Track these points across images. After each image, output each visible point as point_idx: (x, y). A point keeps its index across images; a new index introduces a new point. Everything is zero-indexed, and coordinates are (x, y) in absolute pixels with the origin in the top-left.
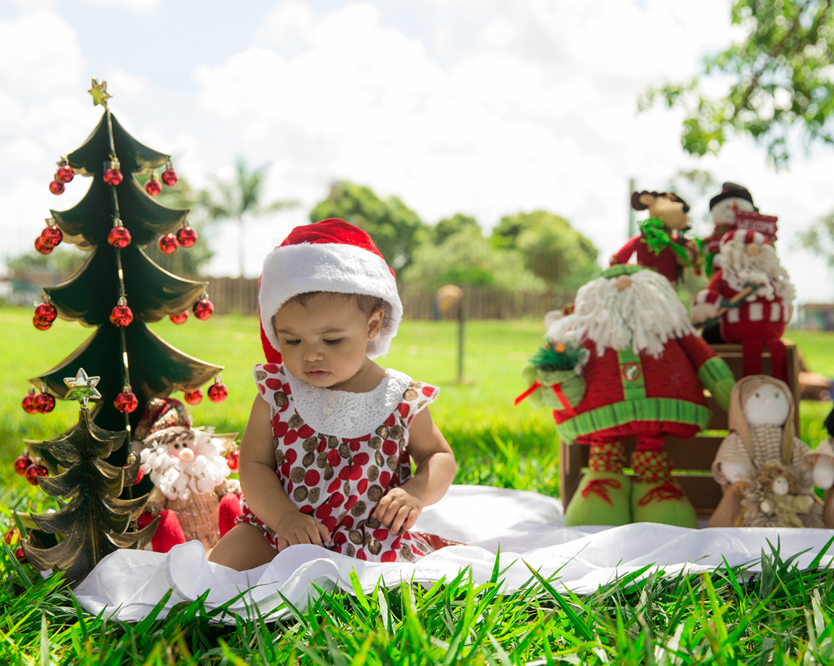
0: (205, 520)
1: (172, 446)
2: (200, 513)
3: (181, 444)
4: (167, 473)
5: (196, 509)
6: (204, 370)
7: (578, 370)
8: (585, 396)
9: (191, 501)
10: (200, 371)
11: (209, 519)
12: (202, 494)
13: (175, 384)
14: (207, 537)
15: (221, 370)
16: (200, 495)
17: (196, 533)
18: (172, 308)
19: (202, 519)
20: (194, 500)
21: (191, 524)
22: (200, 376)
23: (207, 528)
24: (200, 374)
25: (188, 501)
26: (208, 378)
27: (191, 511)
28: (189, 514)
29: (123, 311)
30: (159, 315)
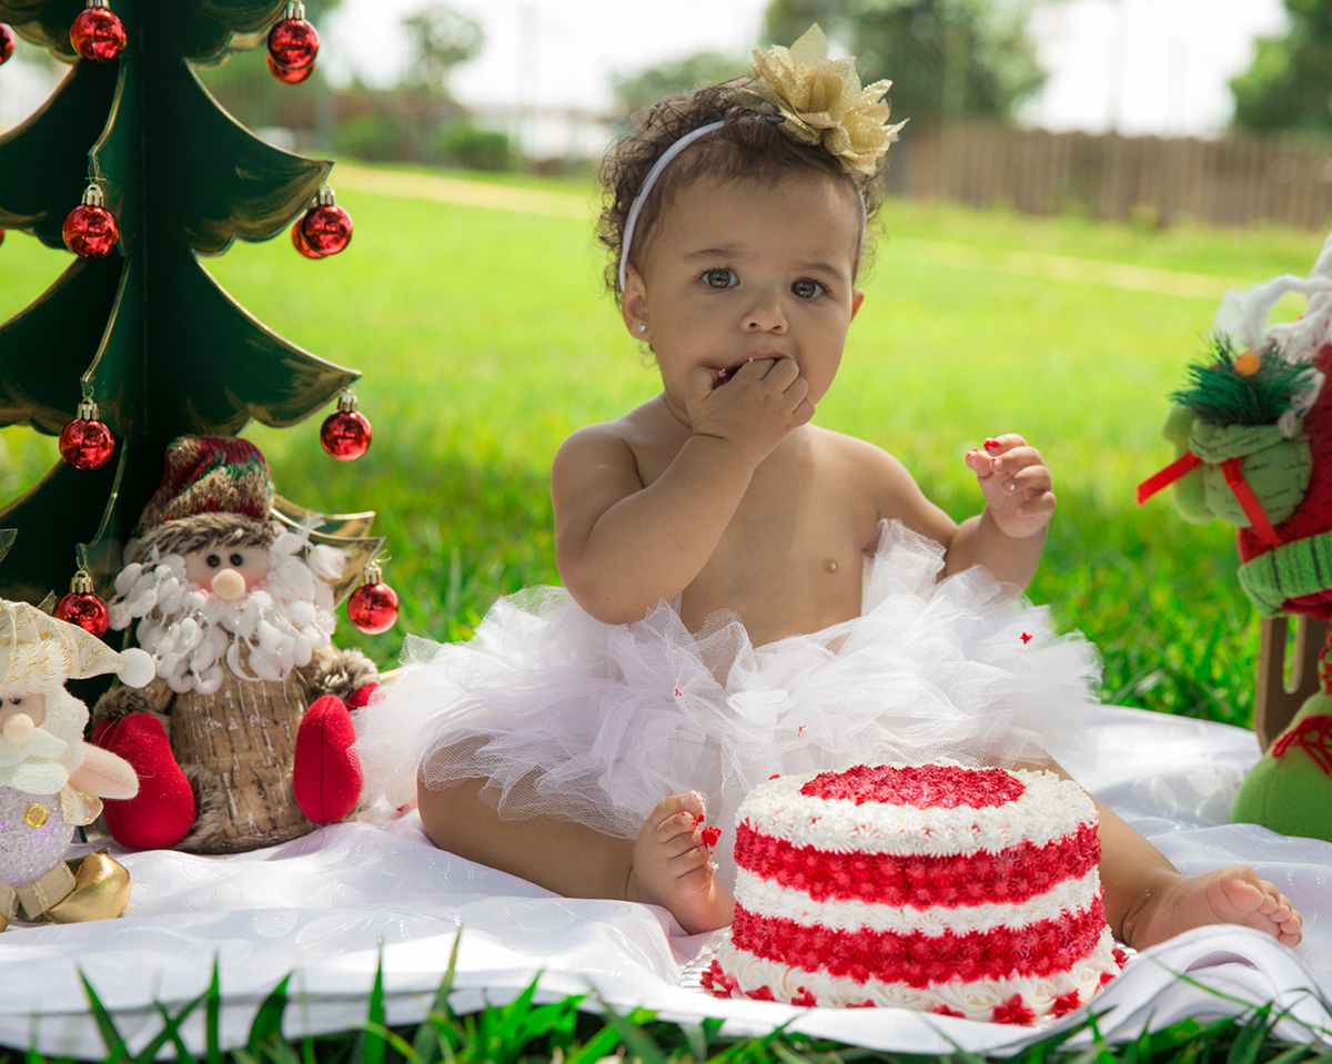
0: (257, 742)
1: (198, 559)
2: (245, 725)
3: (224, 554)
4: (175, 627)
5: (237, 712)
6: (316, 375)
7: (1288, 425)
8: (1307, 493)
9: (228, 694)
10: (308, 379)
11: (268, 741)
12: (256, 680)
13: (251, 407)
14: (259, 783)
15: (354, 378)
16: (254, 684)
17: (232, 772)
18: (252, 218)
19: (250, 739)
20: (235, 691)
21: (220, 751)
22: (307, 392)
23: (259, 761)
24: (308, 385)
25: (220, 692)
26: (324, 398)
27: (224, 719)
28: (219, 725)
29: (95, 220)
30: (224, 233)
